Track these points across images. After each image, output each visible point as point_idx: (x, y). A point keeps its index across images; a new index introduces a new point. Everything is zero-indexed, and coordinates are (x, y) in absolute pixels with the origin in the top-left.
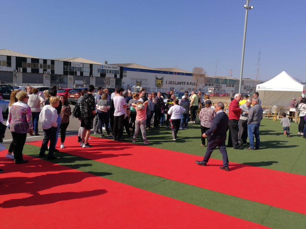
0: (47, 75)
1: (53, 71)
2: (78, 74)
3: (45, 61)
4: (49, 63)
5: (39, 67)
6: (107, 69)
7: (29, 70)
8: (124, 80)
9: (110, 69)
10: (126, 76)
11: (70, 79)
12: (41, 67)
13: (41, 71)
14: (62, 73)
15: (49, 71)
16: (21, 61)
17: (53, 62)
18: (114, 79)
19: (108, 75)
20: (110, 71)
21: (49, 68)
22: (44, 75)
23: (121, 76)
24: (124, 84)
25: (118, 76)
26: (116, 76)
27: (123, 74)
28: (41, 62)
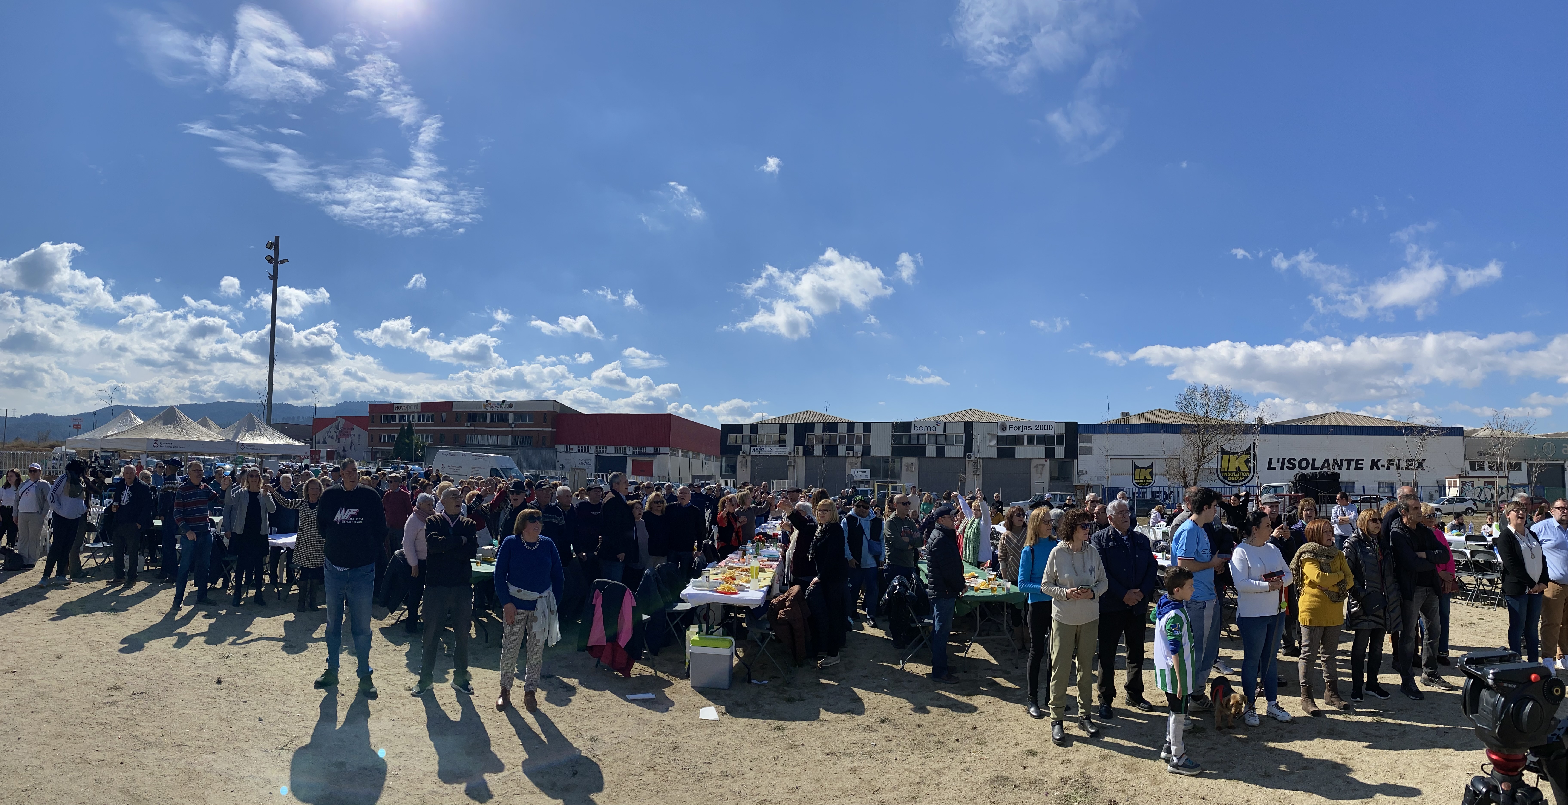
0: (854, 460)
1: (867, 451)
2: (931, 451)
3: (851, 426)
4: (859, 431)
5: (838, 442)
6: (1018, 433)
7: (818, 450)
8: (1082, 463)
9: (1027, 433)
10: (1089, 451)
11: (909, 467)
12: (842, 441)
13: (842, 450)
14: (888, 453)
15: (859, 448)
16: (803, 430)
17: (867, 426)
18: (1043, 462)
19: (1022, 452)
20: (1031, 440)
21: (859, 441)
22: (849, 461)
23: (1072, 453)
24: (1082, 477)
25: (1060, 452)
26: (1050, 454)
27: (1079, 445)
28: (843, 429)
